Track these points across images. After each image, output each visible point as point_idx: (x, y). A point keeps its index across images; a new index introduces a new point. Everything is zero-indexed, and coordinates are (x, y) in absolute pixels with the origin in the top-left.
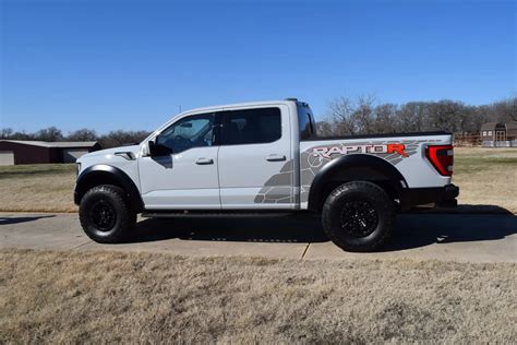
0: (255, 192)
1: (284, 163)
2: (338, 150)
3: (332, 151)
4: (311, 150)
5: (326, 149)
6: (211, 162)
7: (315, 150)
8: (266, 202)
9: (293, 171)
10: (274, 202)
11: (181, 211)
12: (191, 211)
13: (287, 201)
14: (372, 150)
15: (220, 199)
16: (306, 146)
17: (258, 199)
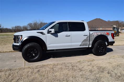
0: (80, 43)
1: (87, 36)
2: (98, 34)
3: (97, 34)
4: (93, 33)
5: (96, 33)
6: (70, 36)
7: (94, 33)
8: (82, 46)
9: (89, 38)
10: (84, 46)
11: (54, 50)
12: (57, 50)
13: (87, 46)
14: (104, 34)
15: (71, 46)
16: (91, 32)
17: (81, 45)
